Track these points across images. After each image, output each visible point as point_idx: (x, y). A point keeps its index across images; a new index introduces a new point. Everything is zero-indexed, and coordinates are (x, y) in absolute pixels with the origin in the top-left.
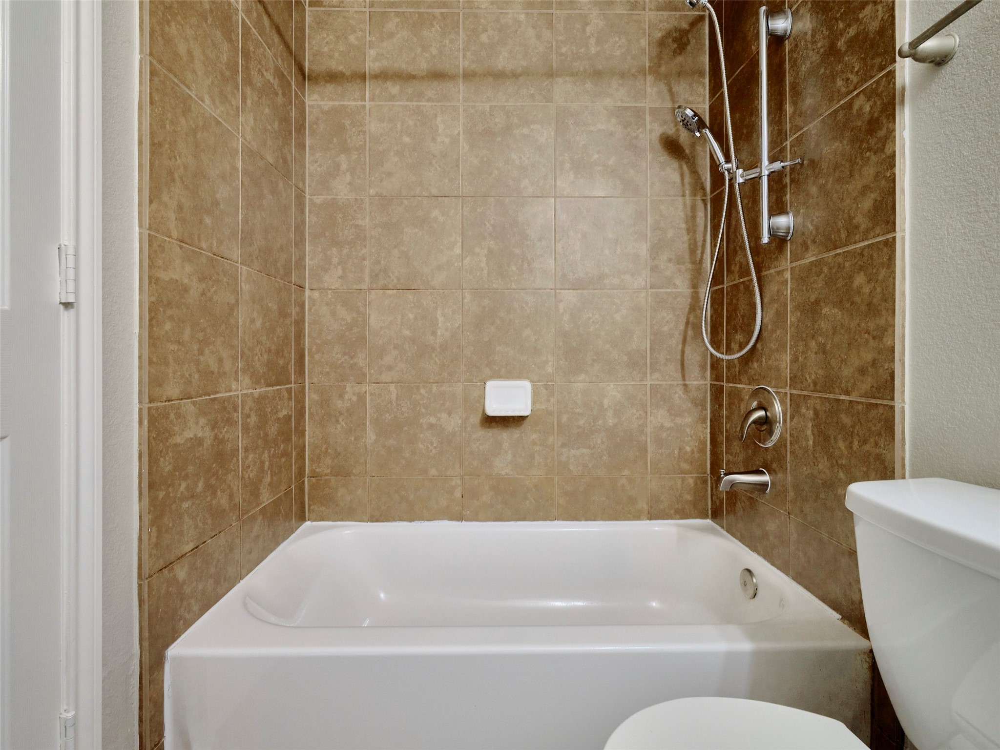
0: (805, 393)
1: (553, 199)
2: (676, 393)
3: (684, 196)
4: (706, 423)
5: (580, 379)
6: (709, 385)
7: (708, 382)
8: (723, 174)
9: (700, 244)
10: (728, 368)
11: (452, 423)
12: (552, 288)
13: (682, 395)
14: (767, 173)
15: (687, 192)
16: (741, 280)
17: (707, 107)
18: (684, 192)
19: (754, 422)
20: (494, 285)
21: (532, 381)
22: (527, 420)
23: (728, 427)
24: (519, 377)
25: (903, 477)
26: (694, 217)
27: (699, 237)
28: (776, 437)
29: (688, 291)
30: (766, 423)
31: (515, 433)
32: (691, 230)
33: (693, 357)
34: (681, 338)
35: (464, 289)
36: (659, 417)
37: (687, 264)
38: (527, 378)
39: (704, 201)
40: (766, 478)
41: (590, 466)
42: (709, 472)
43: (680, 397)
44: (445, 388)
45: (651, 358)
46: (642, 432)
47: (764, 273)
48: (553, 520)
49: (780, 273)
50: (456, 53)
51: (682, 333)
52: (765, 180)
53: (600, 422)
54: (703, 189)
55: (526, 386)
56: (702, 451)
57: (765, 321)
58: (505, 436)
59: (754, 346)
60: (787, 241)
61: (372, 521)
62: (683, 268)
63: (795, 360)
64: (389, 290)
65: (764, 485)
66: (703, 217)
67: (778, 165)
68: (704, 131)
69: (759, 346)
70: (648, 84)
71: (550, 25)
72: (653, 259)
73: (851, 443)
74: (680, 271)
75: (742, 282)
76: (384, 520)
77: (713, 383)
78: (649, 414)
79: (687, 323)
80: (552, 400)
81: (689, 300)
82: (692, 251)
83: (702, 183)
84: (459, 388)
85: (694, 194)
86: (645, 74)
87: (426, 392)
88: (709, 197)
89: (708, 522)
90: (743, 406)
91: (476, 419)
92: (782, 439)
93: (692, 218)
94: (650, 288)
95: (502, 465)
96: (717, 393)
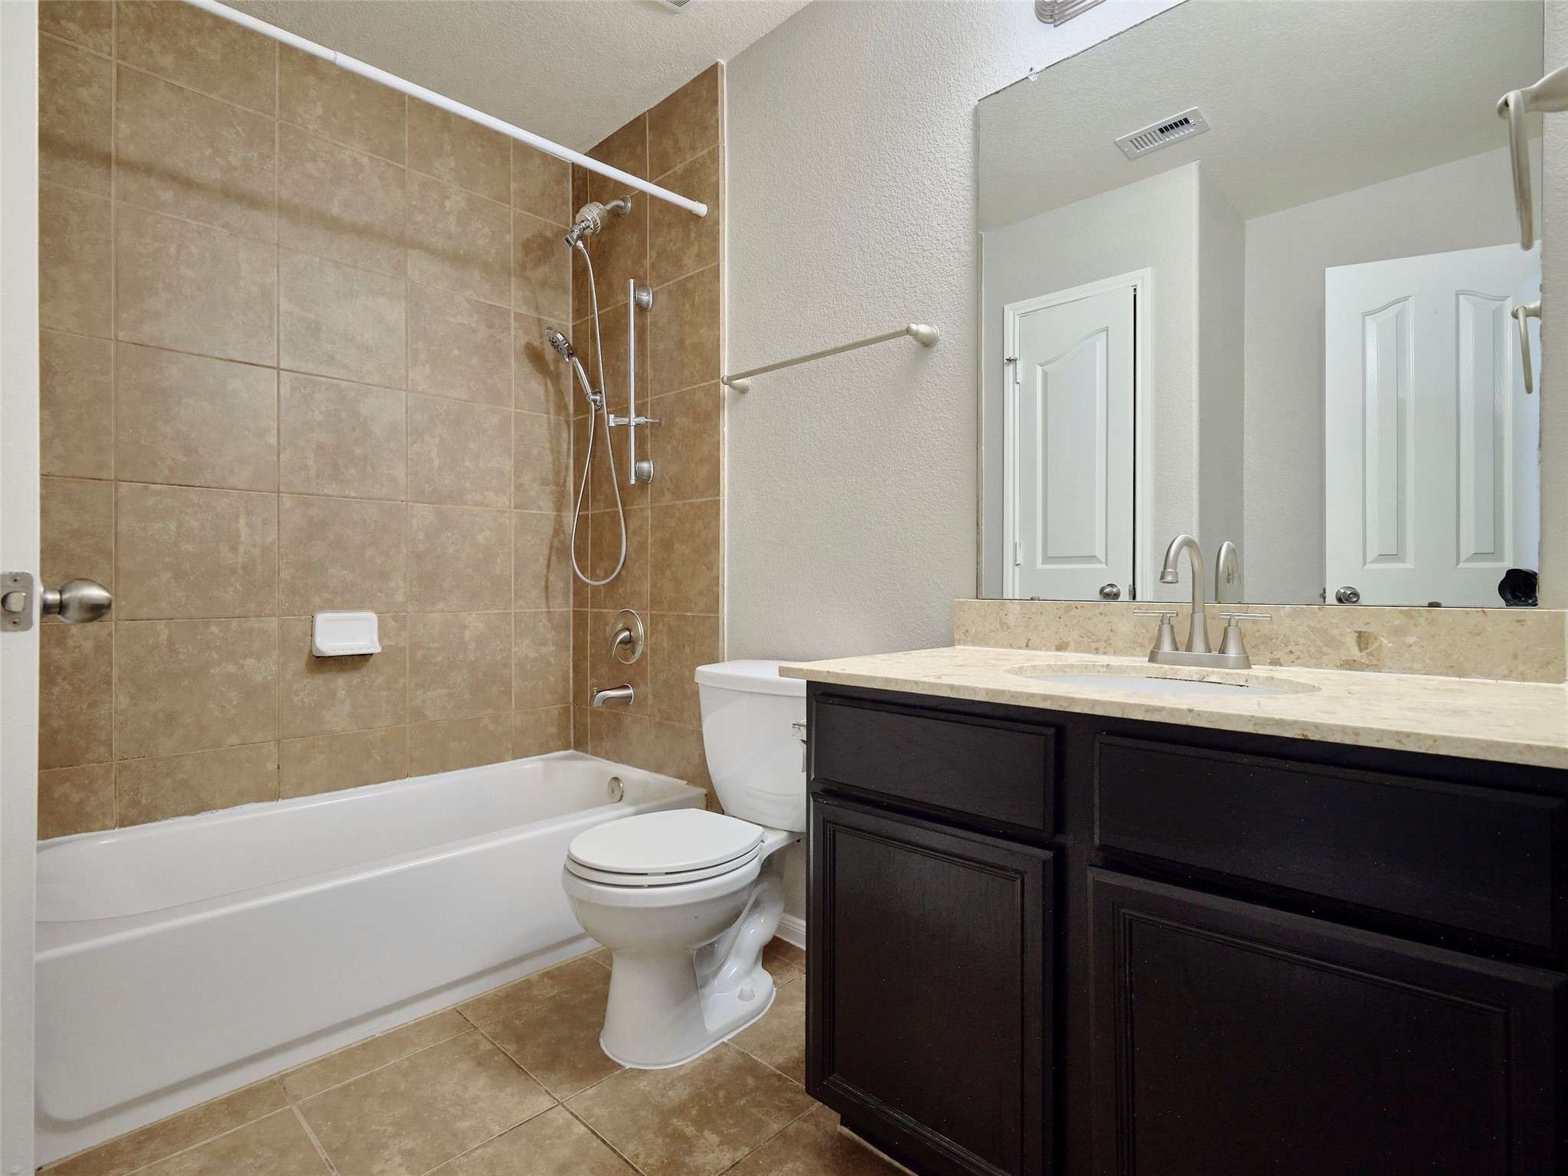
0: (662, 613)
1: (404, 394)
2: (540, 621)
3: (548, 413)
4: (569, 650)
5: (438, 607)
6: (572, 612)
7: (571, 609)
8: (588, 404)
9: (563, 466)
10: (593, 594)
11: (263, 669)
12: (404, 499)
13: (546, 622)
14: (634, 424)
15: (551, 410)
16: (607, 510)
17: (571, 327)
18: (548, 409)
19: (621, 642)
20: (325, 491)
21: (377, 613)
22: (372, 660)
23: (593, 651)
24: (360, 606)
25: (724, 661)
26: (559, 437)
27: (563, 459)
28: (638, 654)
29: (552, 514)
30: (629, 641)
31: (354, 678)
32: (556, 452)
33: (557, 583)
34: (545, 562)
35: (282, 493)
36: (524, 648)
37: (551, 486)
38: (372, 608)
39: (568, 422)
40: (630, 691)
41: (449, 707)
42: (571, 702)
43: (544, 625)
44: (253, 623)
45: (515, 585)
46: (506, 665)
47: (628, 508)
48: (405, 778)
49: (642, 510)
50: (270, 174)
51: (546, 557)
52: (632, 428)
53: (461, 657)
54: (566, 408)
55: (370, 618)
56: (566, 680)
57: (629, 550)
58: (341, 682)
59: (620, 572)
60: (648, 484)
61: (122, 825)
62: (548, 489)
63: (654, 586)
64: (154, 483)
65: (629, 697)
66: (567, 437)
67: (642, 420)
68: (574, 358)
69: (623, 573)
70: (513, 286)
71: (402, 184)
72: (518, 477)
73: (694, 648)
74: (544, 492)
75: (607, 513)
76: (146, 821)
77: (577, 609)
78: (513, 644)
79: (551, 548)
80: (403, 634)
81: (553, 523)
82: (557, 473)
83: (566, 403)
84: (272, 624)
85: (558, 413)
86: (509, 273)
87: (220, 631)
88: (572, 419)
89: (571, 752)
90: (608, 630)
91: (299, 664)
92: (644, 654)
93: (555, 439)
94: (515, 508)
95: (338, 718)
96: (580, 620)
